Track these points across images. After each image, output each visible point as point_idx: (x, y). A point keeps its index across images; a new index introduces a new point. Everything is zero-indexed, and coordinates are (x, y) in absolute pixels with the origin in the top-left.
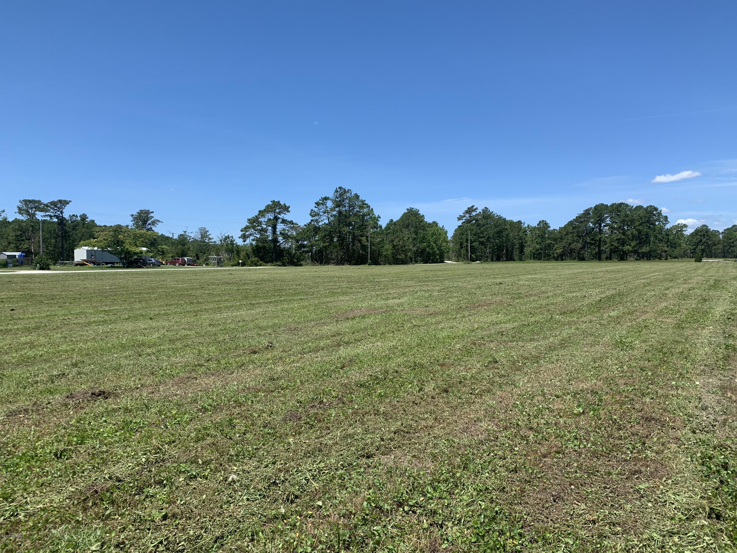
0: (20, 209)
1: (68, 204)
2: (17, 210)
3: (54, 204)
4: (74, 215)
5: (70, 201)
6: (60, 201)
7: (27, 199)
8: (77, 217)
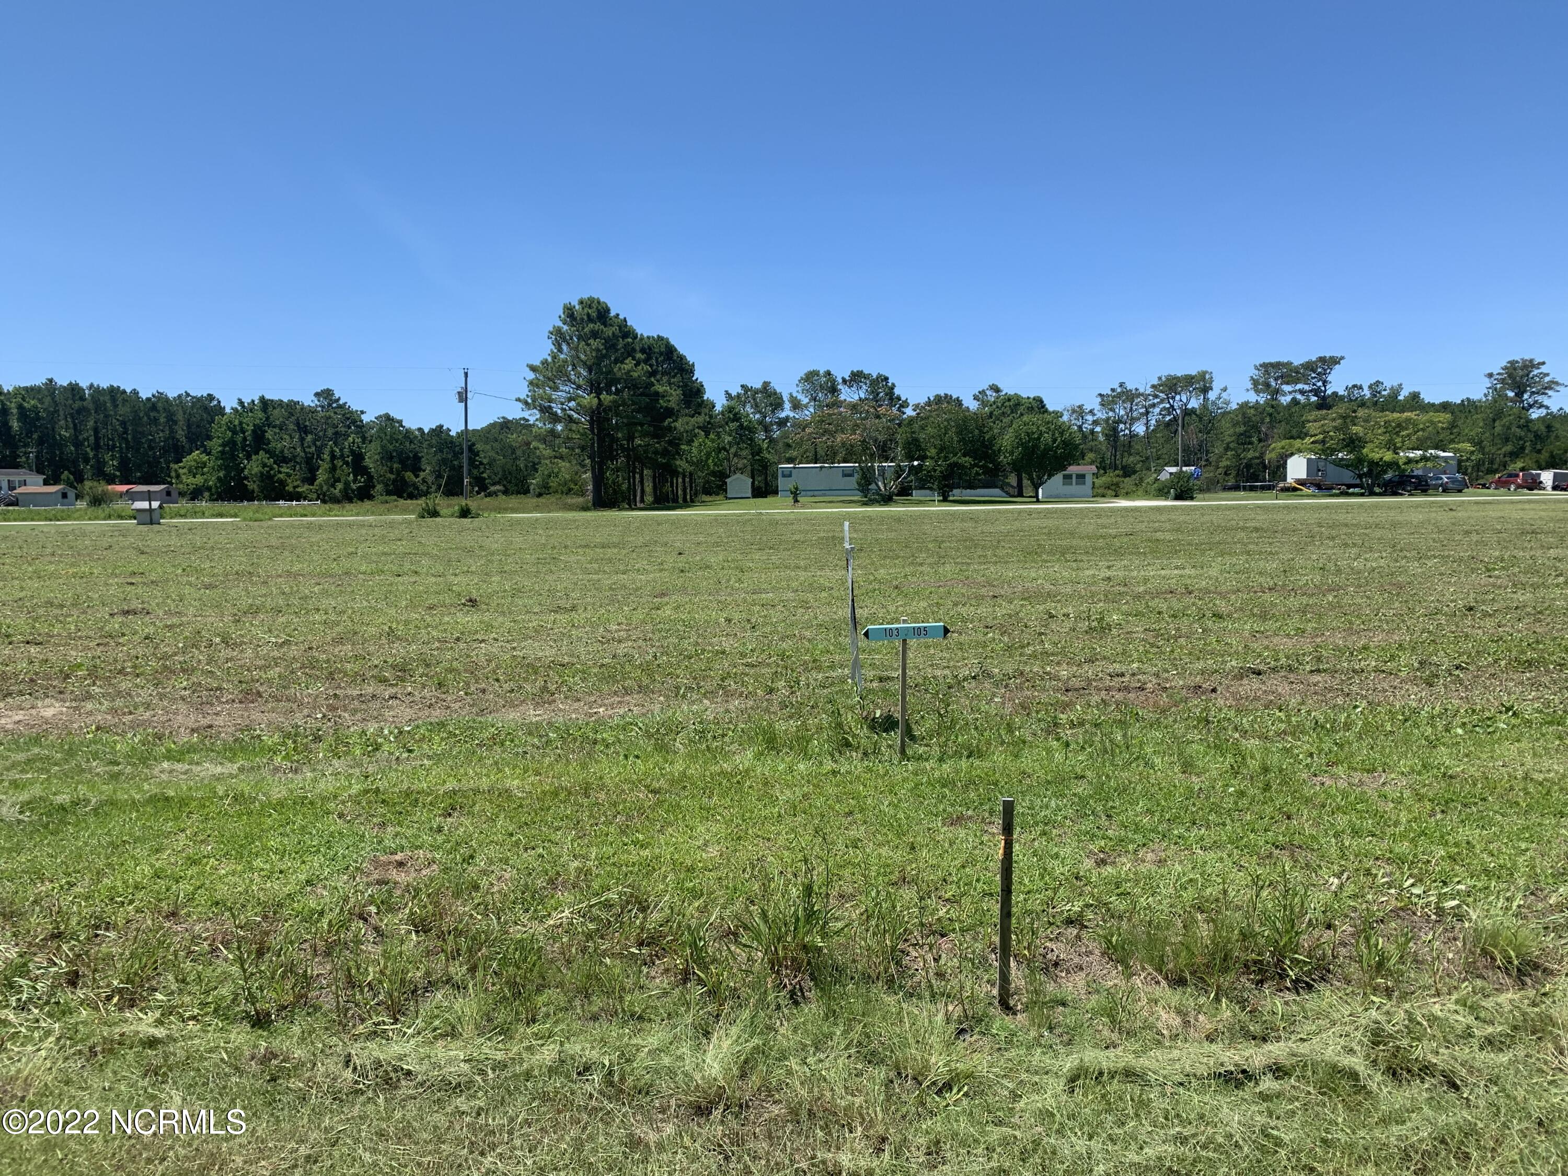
0: (1255, 383)
1: (1339, 363)
2: (1250, 386)
3: (1310, 366)
4: (1354, 386)
5: (1342, 358)
6: (1322, 360)
7: (1267, 361)
8: (1361, 388)
